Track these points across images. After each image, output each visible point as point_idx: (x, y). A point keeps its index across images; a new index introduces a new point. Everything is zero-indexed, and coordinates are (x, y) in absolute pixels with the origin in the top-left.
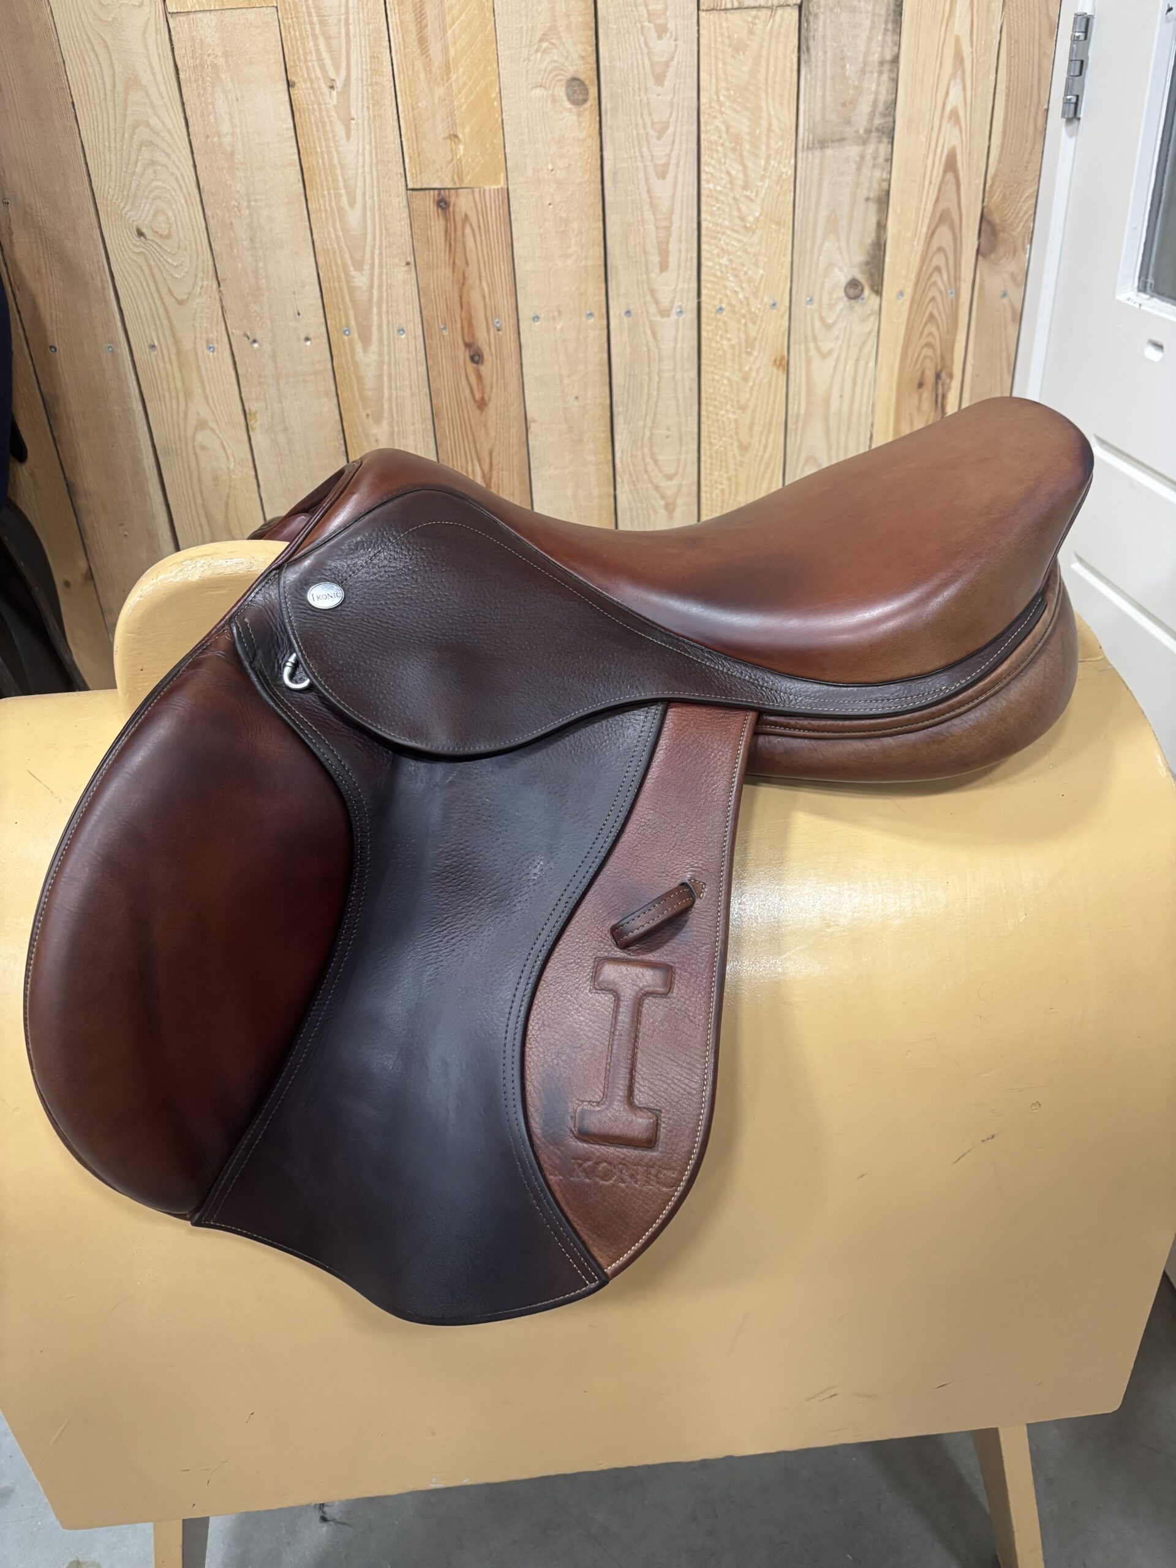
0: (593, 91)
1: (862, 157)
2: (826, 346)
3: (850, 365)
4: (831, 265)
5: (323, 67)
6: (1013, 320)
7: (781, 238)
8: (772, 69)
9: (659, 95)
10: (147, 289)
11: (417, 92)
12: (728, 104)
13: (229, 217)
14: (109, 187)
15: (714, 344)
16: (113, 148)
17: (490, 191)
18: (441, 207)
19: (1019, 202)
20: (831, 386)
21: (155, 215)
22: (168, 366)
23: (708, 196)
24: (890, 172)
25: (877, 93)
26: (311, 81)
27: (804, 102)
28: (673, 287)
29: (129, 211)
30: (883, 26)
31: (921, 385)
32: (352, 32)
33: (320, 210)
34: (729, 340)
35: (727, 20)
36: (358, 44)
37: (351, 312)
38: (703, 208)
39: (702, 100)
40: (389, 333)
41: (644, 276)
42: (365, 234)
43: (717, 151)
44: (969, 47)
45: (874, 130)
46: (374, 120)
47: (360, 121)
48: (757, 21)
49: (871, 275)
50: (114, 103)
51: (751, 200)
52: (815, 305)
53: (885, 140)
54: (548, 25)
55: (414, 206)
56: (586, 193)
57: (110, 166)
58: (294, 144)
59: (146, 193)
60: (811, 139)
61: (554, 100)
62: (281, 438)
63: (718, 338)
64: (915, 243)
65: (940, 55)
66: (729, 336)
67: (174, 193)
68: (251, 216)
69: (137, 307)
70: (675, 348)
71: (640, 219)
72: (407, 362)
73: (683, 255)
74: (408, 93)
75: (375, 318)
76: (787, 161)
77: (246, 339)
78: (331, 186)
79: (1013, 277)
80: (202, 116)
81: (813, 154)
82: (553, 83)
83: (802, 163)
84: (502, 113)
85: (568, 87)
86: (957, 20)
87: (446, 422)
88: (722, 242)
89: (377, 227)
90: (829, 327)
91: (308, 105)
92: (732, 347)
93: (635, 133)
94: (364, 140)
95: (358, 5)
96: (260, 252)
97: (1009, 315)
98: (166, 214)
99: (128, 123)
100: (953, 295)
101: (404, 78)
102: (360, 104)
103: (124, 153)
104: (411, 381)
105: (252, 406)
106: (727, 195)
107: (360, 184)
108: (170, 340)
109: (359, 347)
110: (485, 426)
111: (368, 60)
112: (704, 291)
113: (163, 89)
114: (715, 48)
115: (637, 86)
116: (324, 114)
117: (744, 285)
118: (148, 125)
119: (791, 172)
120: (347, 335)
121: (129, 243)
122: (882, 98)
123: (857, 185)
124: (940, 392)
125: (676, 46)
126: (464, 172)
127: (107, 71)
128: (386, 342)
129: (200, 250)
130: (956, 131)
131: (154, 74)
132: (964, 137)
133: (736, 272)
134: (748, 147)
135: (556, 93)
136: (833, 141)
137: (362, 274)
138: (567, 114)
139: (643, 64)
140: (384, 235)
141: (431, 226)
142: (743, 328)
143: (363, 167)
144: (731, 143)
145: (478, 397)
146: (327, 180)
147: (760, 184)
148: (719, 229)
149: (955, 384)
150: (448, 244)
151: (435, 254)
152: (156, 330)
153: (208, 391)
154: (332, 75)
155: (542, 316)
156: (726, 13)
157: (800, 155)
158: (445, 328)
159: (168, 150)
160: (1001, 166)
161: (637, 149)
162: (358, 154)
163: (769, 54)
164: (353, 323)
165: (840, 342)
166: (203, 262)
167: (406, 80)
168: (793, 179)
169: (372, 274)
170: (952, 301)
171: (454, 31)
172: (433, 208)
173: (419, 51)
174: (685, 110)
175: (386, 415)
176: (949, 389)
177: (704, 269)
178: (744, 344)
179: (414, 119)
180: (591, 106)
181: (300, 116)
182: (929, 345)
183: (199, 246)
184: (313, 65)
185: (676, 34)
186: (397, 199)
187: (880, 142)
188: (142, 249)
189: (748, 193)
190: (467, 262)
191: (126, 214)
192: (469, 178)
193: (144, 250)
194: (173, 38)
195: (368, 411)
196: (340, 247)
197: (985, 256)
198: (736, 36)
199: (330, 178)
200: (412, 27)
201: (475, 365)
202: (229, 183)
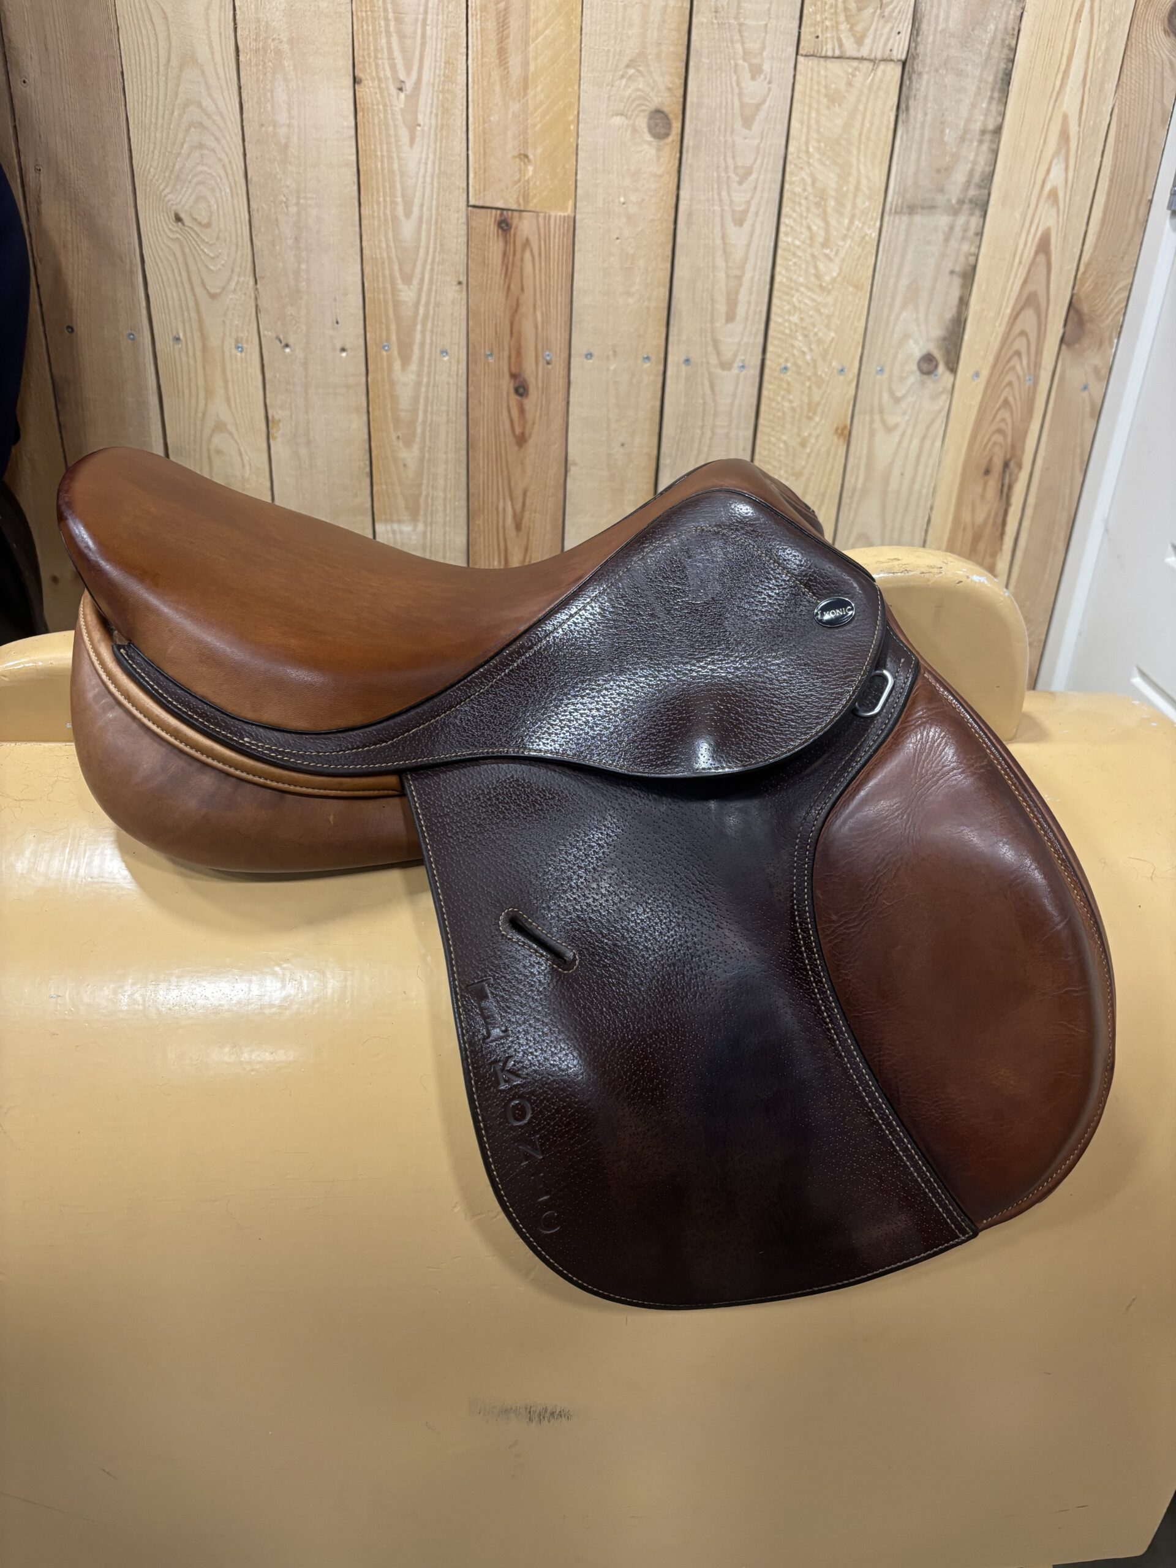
0: (676, 125)
1: (952, 228)
2: (892, 420)
3: (916, 442)
4: (906, 337)
5: (393, 67)
6: (1092, 415)
7: (857, 302)
8: (867, 125)
9: (745, 138)
10: (178, 279)
11: (490, 105)
12: (817, 156)
13: (275, 213)
14: (151, 166)
15: (774, 404)
16: (159, 126)
17: (556, 217)
18: (502, 228)
19: (1110, 294)
20: (892, 463)
21: (196, 201)
22: (192, 362)
23: (785, 250)
24: (979, 247)
25: (974, 163)
26: (380, 80)
27: (897, 164)
28: (737, 340)
29: (169, 193)
30: (989, 94)
31: (987, 472)
32: (429, 33)
33: (373, 217)
34: (791, 401)
35: (826, 69)
36: (434, 47)
37: (393, 327)
38: (779, 261)
39: (791, 149)
40: (431, 353)
41: (709, 325)
42: (418, 248)
43: (800, 204)
44: (1077, 125)
45: (967, 201)
46: (442, 129)
47: (426, 129)
48: (857, 73)
49: (948, 352)
50: (166, 79)
51: (830, 259)
52: (886, 375)
53: (978, 213)
54: (637, 51)
55: (473, 224)
56: (657, 231)
57: (155, 143)
58: (354, 144)
59: (190, 177)
60: (900, 201)
61: (635, 130)
62: (303, 451)
63: (779, 399)
64: (997, 324)
65: (1045, 131)
66: (791, 397)
67: (219, 180)
68: (298, 213)
69: (166, 296)
70: (732, 404)
71: (711, 265)
72: (446, 386)
73: (752, 308)
74: (481, 105)
75: (418, 337)
76: (872, 223)
77: (278, 342)
78: (388, 192)
79: (1096, 370)
80: (259, 102)
81: (900, 219)
82: (636, 112)
83: (888, 226)
84: (578, 137)
85: (651, 118)
86: (1067, 96)
87: (481, 455)
88: (794, 299)
89: (432, 242)
90: (897, 400)
91: (373, 105)
92: (793, 409)
93: (715, 174)
94: (428, 150)
95: (438, 5)
96: (304, 254)
97: (1088, 409)
98: (208, 202)
99: (179, 101)
100: (1031, 382)
101: (478, 89)
102: (428, 110)
103: (171, 132)
104: (448, 406)
105: (275, 413)
106: (805, 251)
107: (418, 194)
108: (197, 334)
109: (397, 365)
110: (522, 463)
111: (443, 65)
112: (770, 348)
113: (220, 70)
114: (811, 97)
115: (723, 126)
116: (389, 116)
117: (813, 346)
118: (200, 105)
119: (875, 235)
120: (387, 351)
121: (165, 226)
122: (979, 169)
123: (943, 255)
124: (1007, 481)
125: (770, 89)
126: (531, 194)
127: (162, 43)
128: (426, 363)
129: (240, 243)
130: (1054, 212)
131: (212, 53)
132: (1061, 219)
133: (806, 332)
134: (832, 203)
135: (637, 123)
136: (923, 208)
137: (409, 288)
138: (646, 147)
139: (733, 104)
140: (438, 250)
141: (489, 248)
142: (806, 391)
143: (424, 177)
144: (815, 196)
145: (518, 431)
146: (384, 187)
147: (841, 243)
148: (793, 285)
149: (1023, 476)
150: (504, 268)
151: (490, 276)
152: (183, 322)
153: (231, 395)
154: (402, 76)
155: (596, 353)
156: (825, 61)
157: (886, 218)
158: (491, 355)
159: (218, 134)
160: (1096, 253)
161: (715, 191)
162: (419, 163)
163: (865, 110)
164: (394, 338)
165: (907, 418)
166: (242, 256)
167: (480, 92)
168: (875, 244)
169: (420, 290)
170: (1029, 387)
171: (536, 46)
172: (493, 228)
173: (497, 61)
174: (771, 157)
175: (418, 439)
176: (1016, 479)
177: (772, 325)
178: (805, 407)
179: (484, 133)
180: (673, 141)
181: (363, 116)
182: (1000, 431)
183: (240, 239)
184: (383, 64)
185: (771, 77)
186: (456, 215)
187: (972, 214)
188: (178, 235)
189: (827, 251)
190: (522, 289)
191: (165, 196)
192: (535, 201)
193: (180, 237)
194: (237, 17)
195: (400, 434)
196: (389, 258)
197: (1069, 345)
198: (833, 86)
199: (387, 185)
200: (493, 36)
201: (518, 398)
202: (279, 176)
